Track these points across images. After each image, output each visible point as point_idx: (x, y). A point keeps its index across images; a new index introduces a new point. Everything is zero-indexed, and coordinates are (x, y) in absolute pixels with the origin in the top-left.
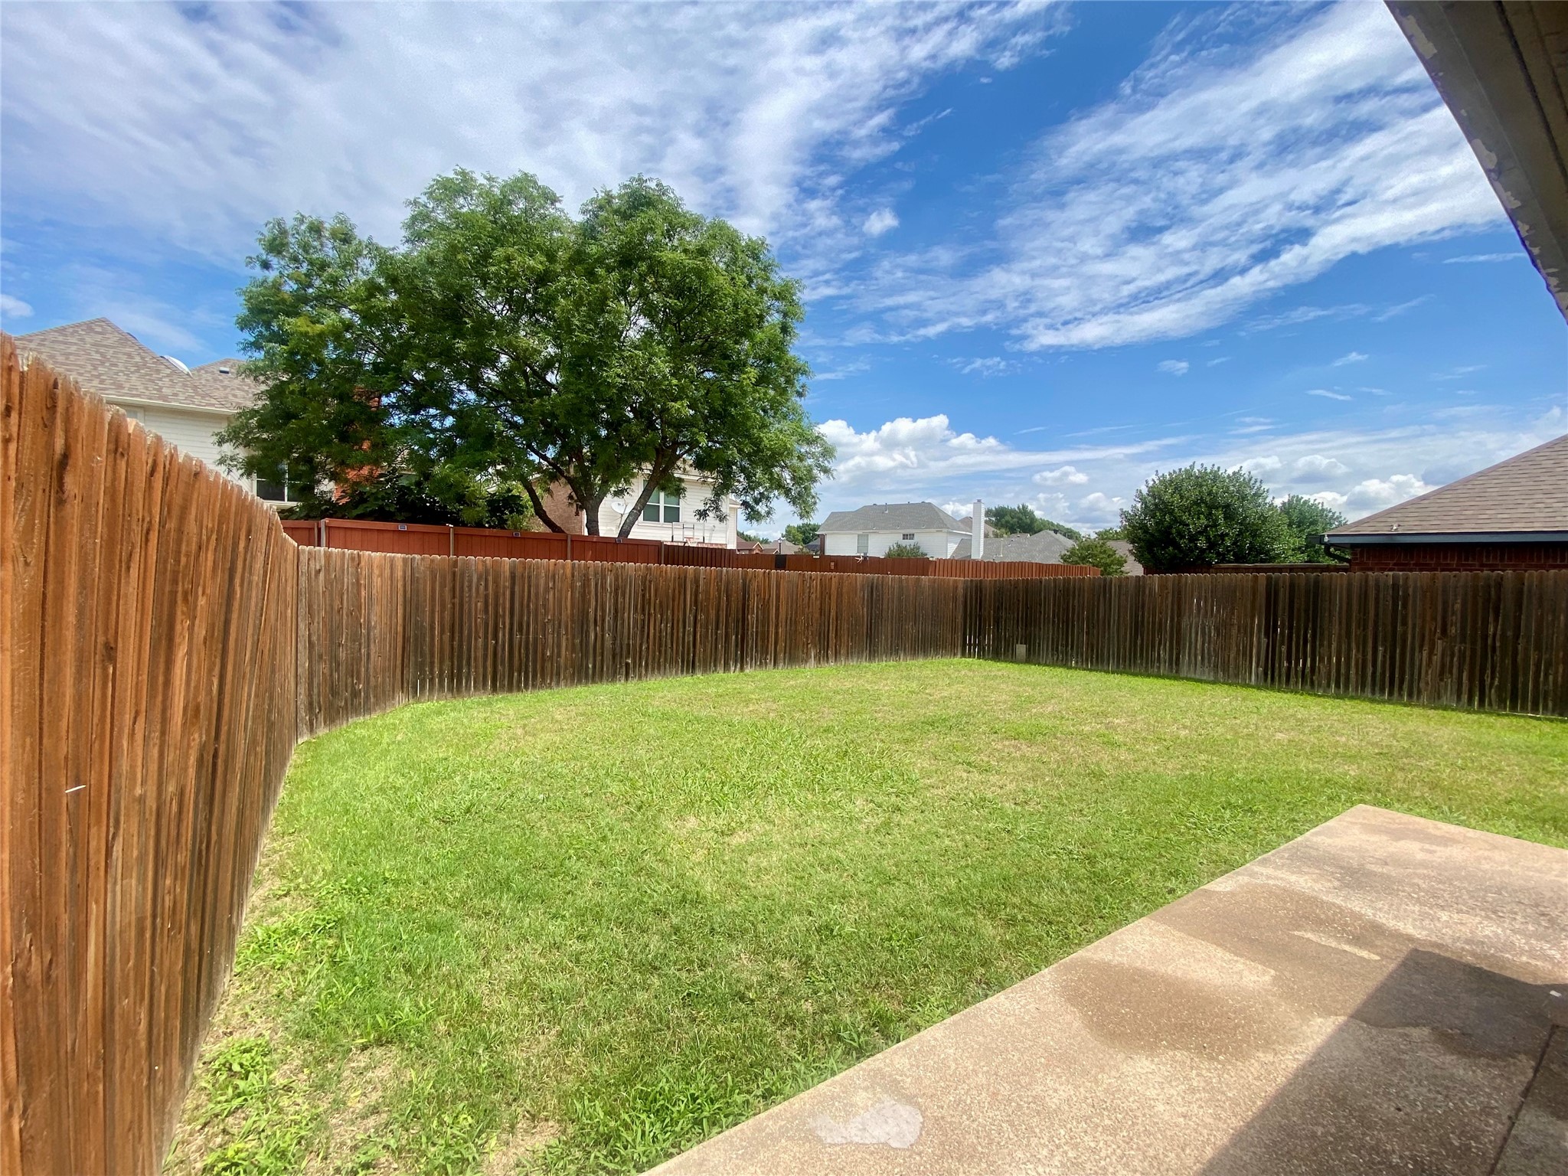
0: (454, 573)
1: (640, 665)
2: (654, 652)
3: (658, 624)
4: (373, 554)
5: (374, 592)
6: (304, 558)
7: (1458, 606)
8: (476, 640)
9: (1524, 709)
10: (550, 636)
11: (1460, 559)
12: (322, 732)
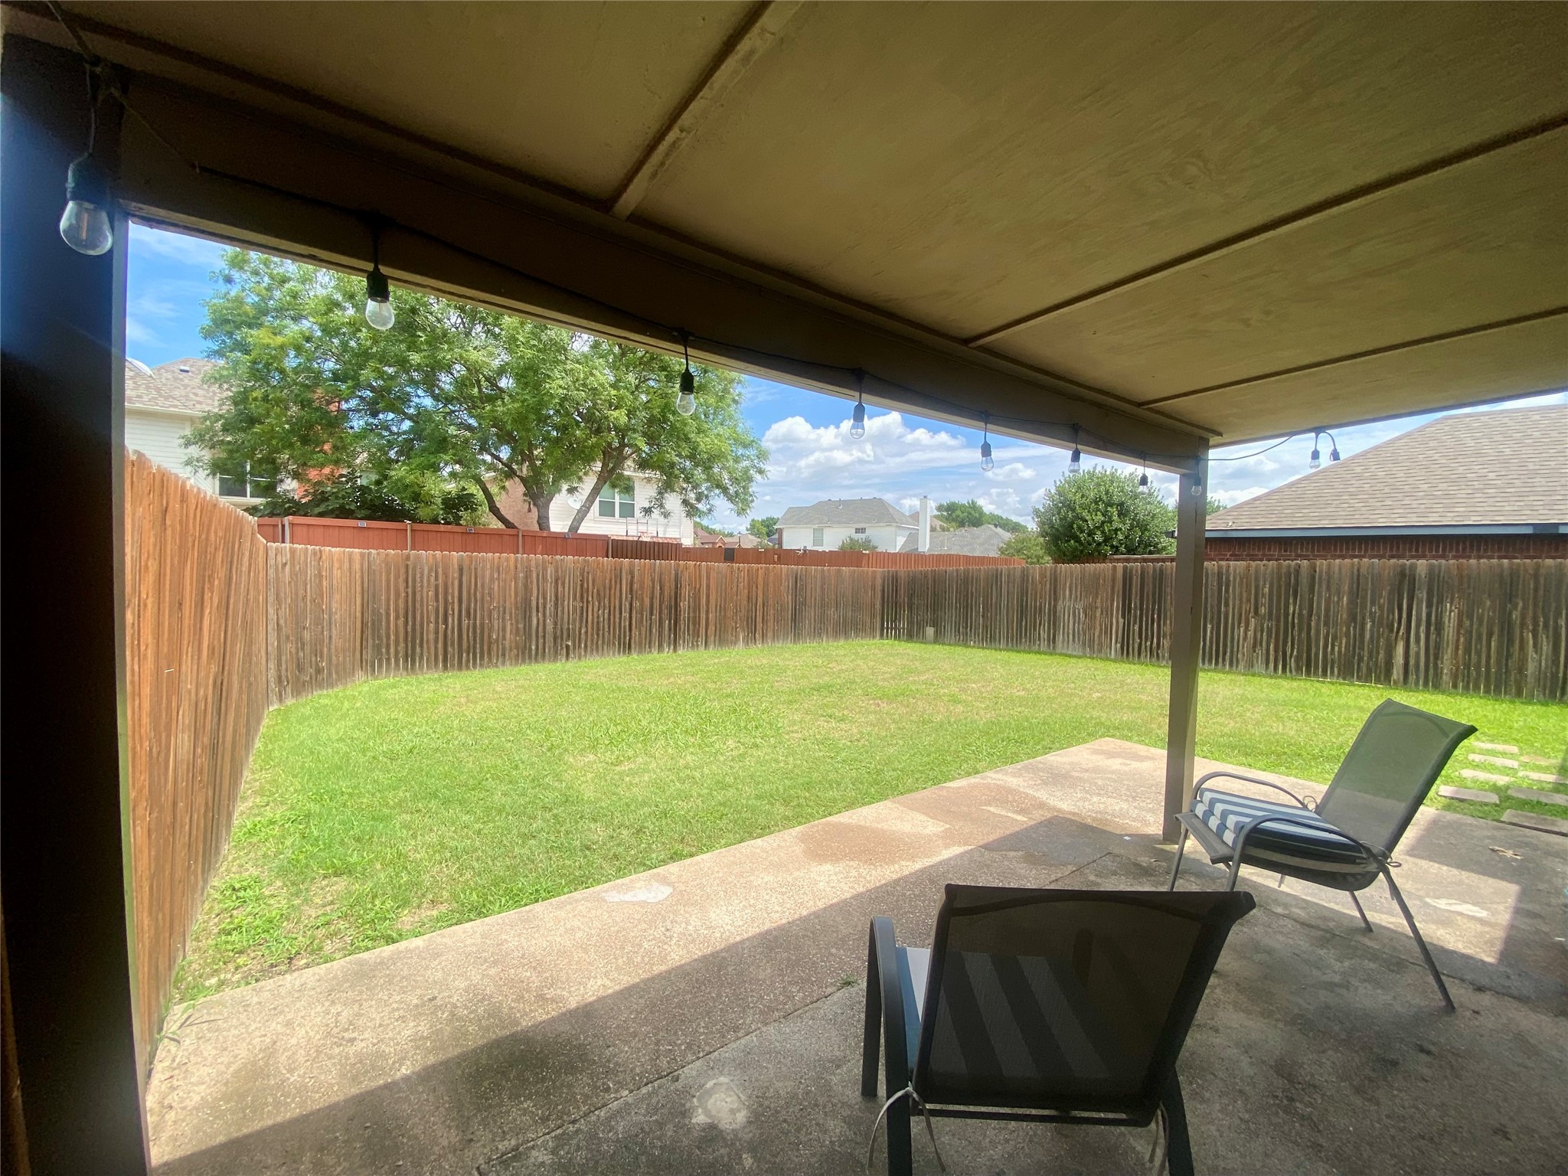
0: (407, 566)
1: (580, 647)
2: (592, 635)
3: (596, 609)
4: (333, 549)
5: (335, 582)
6: (272, 554)
7: (1266, 590)
8: (428, 625)
9: (1316, 674)
10: (496, 622)
11: (1280, 551)
12: (290, 702)
